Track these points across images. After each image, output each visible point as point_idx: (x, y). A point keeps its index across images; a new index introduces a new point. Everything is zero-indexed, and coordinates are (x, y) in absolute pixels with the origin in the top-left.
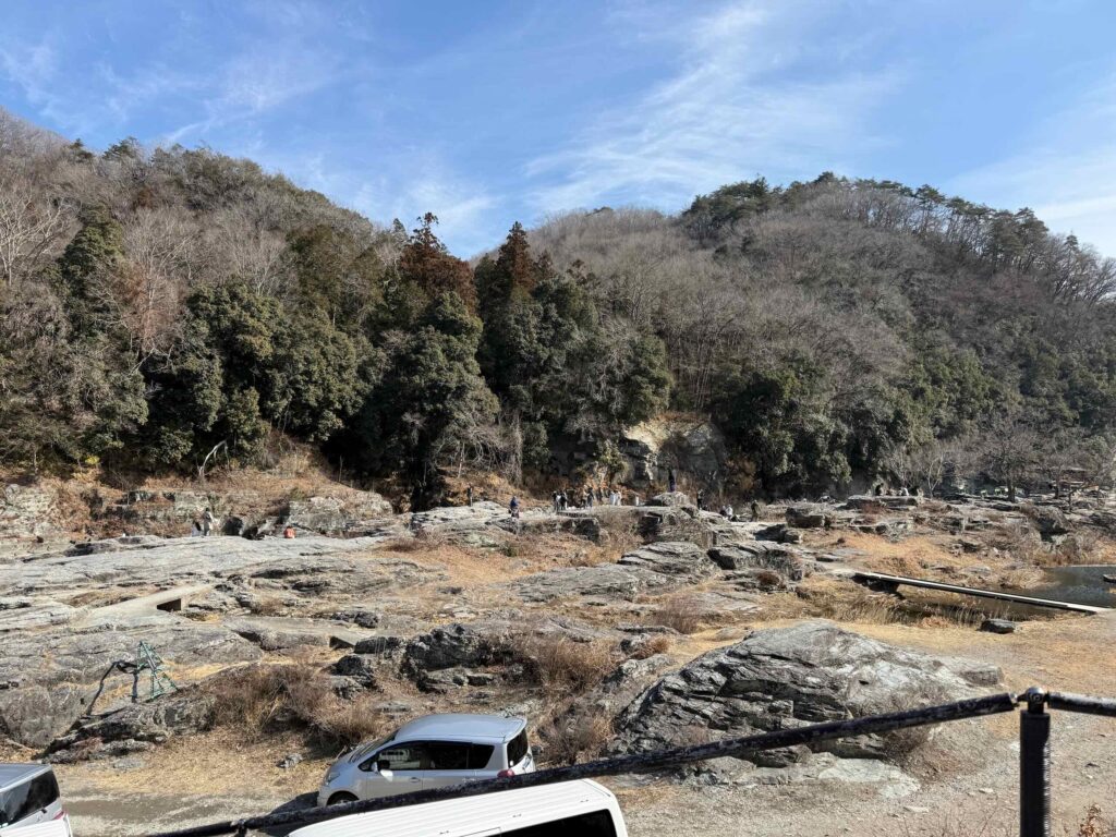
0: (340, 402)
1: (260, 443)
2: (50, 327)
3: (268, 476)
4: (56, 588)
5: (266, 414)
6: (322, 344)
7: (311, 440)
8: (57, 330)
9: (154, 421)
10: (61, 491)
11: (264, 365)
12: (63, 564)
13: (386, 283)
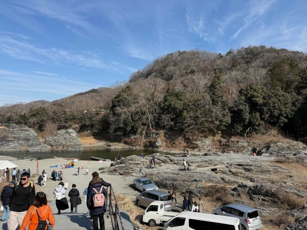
0: (286, 114)
1: (261, 127)
2: (208, 103)
3: (265, 136)
4: (197, 163)
5: (262, 119)
6: (278, 97)
7: (278, 126)
8: (209, 103)
9: (232, 122)
10: (213, 139)
11: (261, 106)
12: (201, 157)
13: (302, 74)
